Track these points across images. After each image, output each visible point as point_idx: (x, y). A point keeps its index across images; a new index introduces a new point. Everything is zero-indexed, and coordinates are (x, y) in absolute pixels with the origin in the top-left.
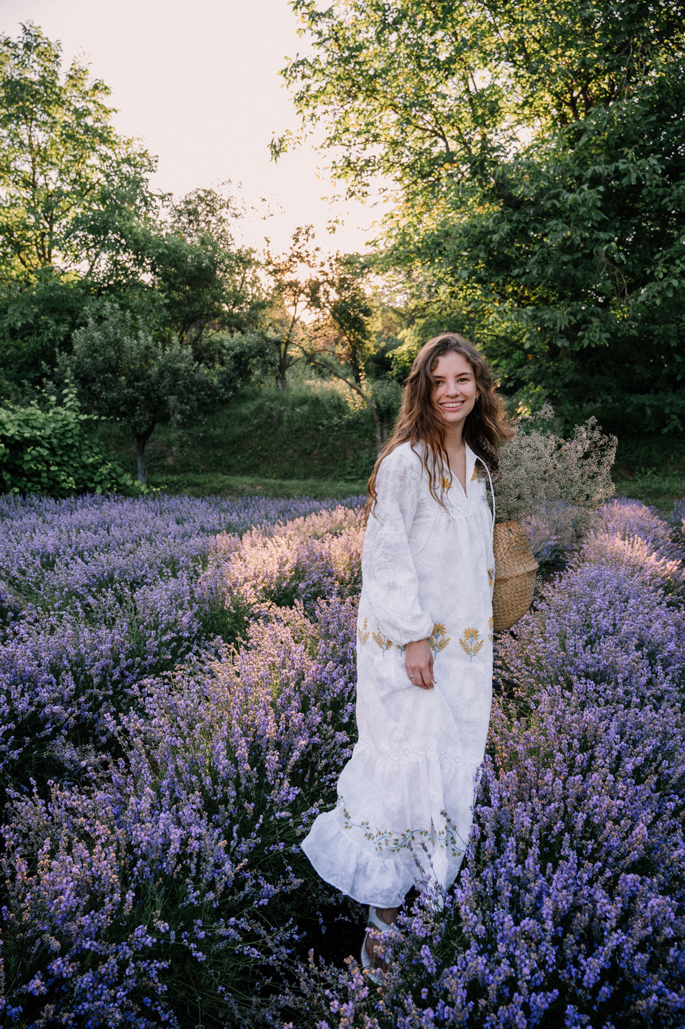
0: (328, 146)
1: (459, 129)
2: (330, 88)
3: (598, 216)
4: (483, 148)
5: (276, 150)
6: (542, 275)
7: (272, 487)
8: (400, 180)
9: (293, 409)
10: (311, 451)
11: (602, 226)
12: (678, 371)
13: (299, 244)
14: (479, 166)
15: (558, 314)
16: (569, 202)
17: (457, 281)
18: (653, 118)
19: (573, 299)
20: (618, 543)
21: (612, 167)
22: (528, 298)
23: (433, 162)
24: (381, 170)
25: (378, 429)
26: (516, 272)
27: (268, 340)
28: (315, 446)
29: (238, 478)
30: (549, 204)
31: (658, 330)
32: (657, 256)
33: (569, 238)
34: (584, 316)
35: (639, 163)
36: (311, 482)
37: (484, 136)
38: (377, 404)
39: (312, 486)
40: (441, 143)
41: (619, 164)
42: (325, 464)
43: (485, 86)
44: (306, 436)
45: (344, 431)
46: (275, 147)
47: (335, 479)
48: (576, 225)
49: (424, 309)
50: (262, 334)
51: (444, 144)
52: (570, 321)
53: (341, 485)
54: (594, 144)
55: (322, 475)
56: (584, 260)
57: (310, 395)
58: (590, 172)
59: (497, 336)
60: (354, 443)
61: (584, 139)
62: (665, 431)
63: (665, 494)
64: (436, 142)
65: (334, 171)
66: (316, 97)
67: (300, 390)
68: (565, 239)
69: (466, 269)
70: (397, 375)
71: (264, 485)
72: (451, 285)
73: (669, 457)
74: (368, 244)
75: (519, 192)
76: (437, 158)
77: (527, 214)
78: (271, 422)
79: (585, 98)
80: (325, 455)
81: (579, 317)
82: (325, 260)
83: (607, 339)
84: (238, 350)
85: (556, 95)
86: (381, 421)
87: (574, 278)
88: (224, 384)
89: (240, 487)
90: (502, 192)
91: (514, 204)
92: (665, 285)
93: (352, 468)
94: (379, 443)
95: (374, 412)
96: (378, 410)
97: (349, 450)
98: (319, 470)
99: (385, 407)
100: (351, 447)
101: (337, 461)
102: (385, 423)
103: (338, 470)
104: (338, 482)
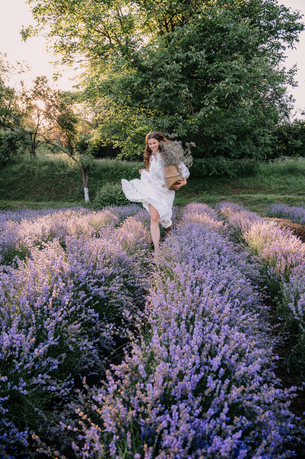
0: (52, 35)
1: (115, 34)
2: (51, 6)
3: (180, 76)
4: (127, 43)
5: (25, 35)
6: (156, 103)
7: (32, 206)
8: (88, 56)
9: (40, 168)
10: (51, 188)
11: (182, 81)
12: (215, 148)
13: (39, 86)
14: (125, 51)
15: (164, 121)
16: (168, 69)
17: (118, 104)
18: (201, 34)
19: (170, 114)
20: (197, 216)
21: (185, 54)
22: (150, 115)
23: (104, 48)
24: (79, 50)
25: (84, 176)
26: (145, 101)
27: (26, 132)
28: (53, 186)
29: (14, 202)
30: (158, 70)
31: (206, 129)
32: (205, 96)
33: (168, 85)
34: (175, 122)
35: (196, 53)
36: (51, 202)
37: (127, 38)
38: (82, 164)
39: (52, 205)
40: (107, 39)
41: (188, 53)
42: (58, 194)
43: (127, 14)
44: (48, 181)
45: (67, 178)
46: (24, 33)
47: (63, 201)
48: (171, 80)
49: (102, 120)
50: (22, 129)
51: (109, 40)
52: (170, 124)
53: (67, 204)
54: (177, 44)
55: (57, 199)
56: (174, 97)
57: (48, 160)
58: (176, 56)
59: (137, 133)
60: (72, 184)
61: (172, 41)
62: (211, 174)
63: (211, 202)
64: (105, 38)
65: (56, 49)
66: (45, 10)
67: (43, 159)
68: (166, 87)
69: (122, 99)
70: (91, 151)
71: (27, 205)
72: (115, 107)
73: (212, 187)
74: (74, 87)
75: (144, 64)
76: (106, 46)
77: (149, 74)
78: (30, 174)
79: (172, 24)
80: (58, 190)
81: (173, 122)
82: (52, 95)
83: (186, 133)
84: (10, 136)
85: (159, 21)
86: (85, 172)
87: (170, 104)
88: (3, 154)
89: (15, 206)
90: (136, 63)
91: (143, 69)
92: (209, 108)
93: (72, 195)
94: (84, 183)
95: (81, 168)
96: (83, 167)
97: (69, 187)
98: (55, 197)
99: (86, 165)
100: (70, 185)
101: (64, 192)
102: (87, 173)
103: (65, 197)
104: (65, 202)
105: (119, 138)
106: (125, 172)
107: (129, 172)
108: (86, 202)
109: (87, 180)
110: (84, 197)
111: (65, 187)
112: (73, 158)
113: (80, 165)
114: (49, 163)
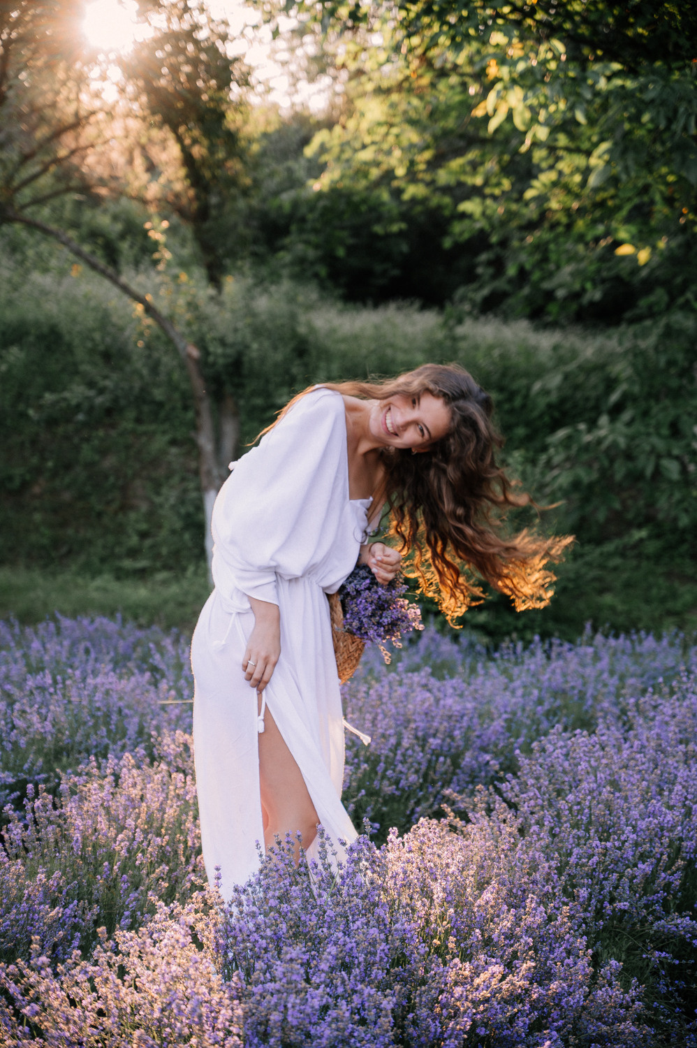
10: (25, 485)
25: (206, 422)
28: (38, 471)
38: (203, 346)
39: (6, 590)
42: (64, 524)
44: (15, 439)
45: (127, 424)
47: (86, 567)
53: (102, 586)
60: (155, 462)
67: (10, 303)
80: (67, 496)
86: (218, 396)
93: (143, 535)
94: (208, 464)
95: (193, 369)
96: (203, 363)
97: (138, 483)
98: (45, 541)
99: (224, 356)
100: (144, 473)
101: (100, 515)
102: (230, 403)
103: (100, 542)
104: (93, 578)
105: (486, 183)
107: (518, 402)
109: (229, 444)
110: (202, 555)
111: (112, 479)
112: (149, 310)
113: (185, 348)
114: (33, 331)
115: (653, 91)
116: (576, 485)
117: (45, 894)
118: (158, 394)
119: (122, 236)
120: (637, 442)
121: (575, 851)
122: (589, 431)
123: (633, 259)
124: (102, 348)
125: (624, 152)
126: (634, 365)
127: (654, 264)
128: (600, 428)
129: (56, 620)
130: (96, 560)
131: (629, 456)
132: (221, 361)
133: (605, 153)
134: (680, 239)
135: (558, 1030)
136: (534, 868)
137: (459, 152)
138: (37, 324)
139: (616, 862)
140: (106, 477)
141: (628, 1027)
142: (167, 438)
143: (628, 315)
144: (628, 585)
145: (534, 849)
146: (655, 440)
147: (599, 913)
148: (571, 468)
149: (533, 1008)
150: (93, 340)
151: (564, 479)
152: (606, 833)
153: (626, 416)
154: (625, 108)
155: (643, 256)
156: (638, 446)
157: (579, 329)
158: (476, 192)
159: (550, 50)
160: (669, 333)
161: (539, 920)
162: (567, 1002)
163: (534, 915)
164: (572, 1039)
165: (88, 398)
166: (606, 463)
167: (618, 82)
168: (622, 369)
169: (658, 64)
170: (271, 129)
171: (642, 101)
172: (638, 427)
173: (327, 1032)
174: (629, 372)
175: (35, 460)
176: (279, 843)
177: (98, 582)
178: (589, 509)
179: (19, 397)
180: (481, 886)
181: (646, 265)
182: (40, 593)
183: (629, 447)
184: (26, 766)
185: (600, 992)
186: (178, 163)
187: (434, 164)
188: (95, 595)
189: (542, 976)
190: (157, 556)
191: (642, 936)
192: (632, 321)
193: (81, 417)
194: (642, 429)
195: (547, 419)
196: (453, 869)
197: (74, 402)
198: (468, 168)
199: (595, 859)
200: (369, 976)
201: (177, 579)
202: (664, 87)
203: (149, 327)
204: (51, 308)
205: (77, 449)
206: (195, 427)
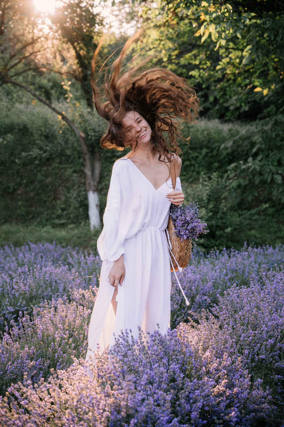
10: (15, 190)
25: (88, 163)
28: (20, 184)
36: (6, 227)
38: (85, 131)
39: (7, 233)
42: (31, 206)
44: (10, 172)
45: (56, 165)
47: (40, 223)
53: (46, 231)
60: (67, 180)
67: (7, 116)
80: (32, 194)
86: (92, 152)
93: (63, 210)
94: (89, 180)
95: (82, 142)
96: (86, 139)
97: (60, 188)
98: (23, 213)
99: (95, 136)
100: (63, 185)
101: (45, 202)
102: (97, 155)
103: (46, 213)
104: (43, 227)
105: (200, 63)
106: (204, 151)
107: (215, 152)
108: (92, 228)
109: (97, 172)
110: (87, 217)
111: (50, 187)
112: (64, 118)
113: (79, 133)
114: (17, 127)
115: (268, 24)
116: (239, 186)
117: (28, 356)
118: (68, 152)
119: (52, 88)
120: (264, 168)
121: (243, 335)
122: (244, 164)
123: (261, 93)
124: (45, 134)
125: (257, 49)
126: (262, 137)
127: (270, 95)
128: (249, 163)
129: (29, 245)
130: (44, 220)
131: (261, 174)
132: (94, 138)
133: (249, 50)
134: (280, 85)
135: (238, 407)
136: (226, 342)
137: (189, 51)
138: (18, 124)
139: (259, 339)
140: (48, 186)
141: (266, 406)
142: (72, 170)
143: (259, 116)
144: (261, 226)
145: (225, 335)
146: (271, 167)
147: (253, 360)
148: (237, 179)
149: (227, 399)
150: (41, 131)
151: (235, 184)
152: (255, 327)
153: (259, 158)
154: (257, 32)
155: (265, 92)
156: (264, 170)
157: (239, 122)
158: (197, 67)
159: (226, 8)
160: (276, 123)
161: (229, 363)
162: (241, 396)
163: (226, 361)
164: (243, 411)
165: (39, 154)
166: (251, 177)
167: (254, 21)
168: (257, 138)
169: (270, 13)
170: (112, 43)
171: (264, 28)
172: (264, 162)
173: (144, 409)
174: (260, 139)
175: (18, 180)
176: (122, 333)
177: (45, 229)
178: (245, 196)
179: (11, 154)
180: (205, 350)
181: (266, 95)
182: (22, 234)
183: (260, 170)
184: (18, 304)
185: (254, 392)
186: (74, 57)
187: (179, 56)
188: (44, 234)
189: (230, 386)
190: (69, 218)
191: (271, 369)
192: (261, 119)
193: (37, 162)
194: (266, 163)
195: (227, 159)
196: (193, 343)
197: (34, 156)
198: (193, 57)
199: (251, 338)
200: (161, 387)
201: (77, 227)
202: (273, 22)
203: (64, 125)
204: (24, 118)
205: (36, 175)
206: (84, 165)
